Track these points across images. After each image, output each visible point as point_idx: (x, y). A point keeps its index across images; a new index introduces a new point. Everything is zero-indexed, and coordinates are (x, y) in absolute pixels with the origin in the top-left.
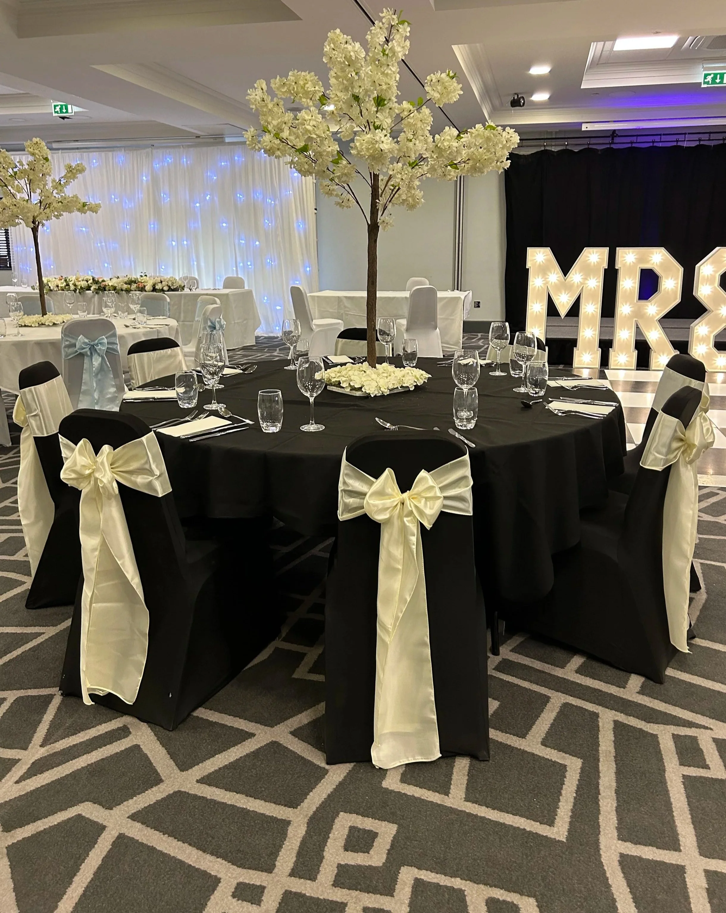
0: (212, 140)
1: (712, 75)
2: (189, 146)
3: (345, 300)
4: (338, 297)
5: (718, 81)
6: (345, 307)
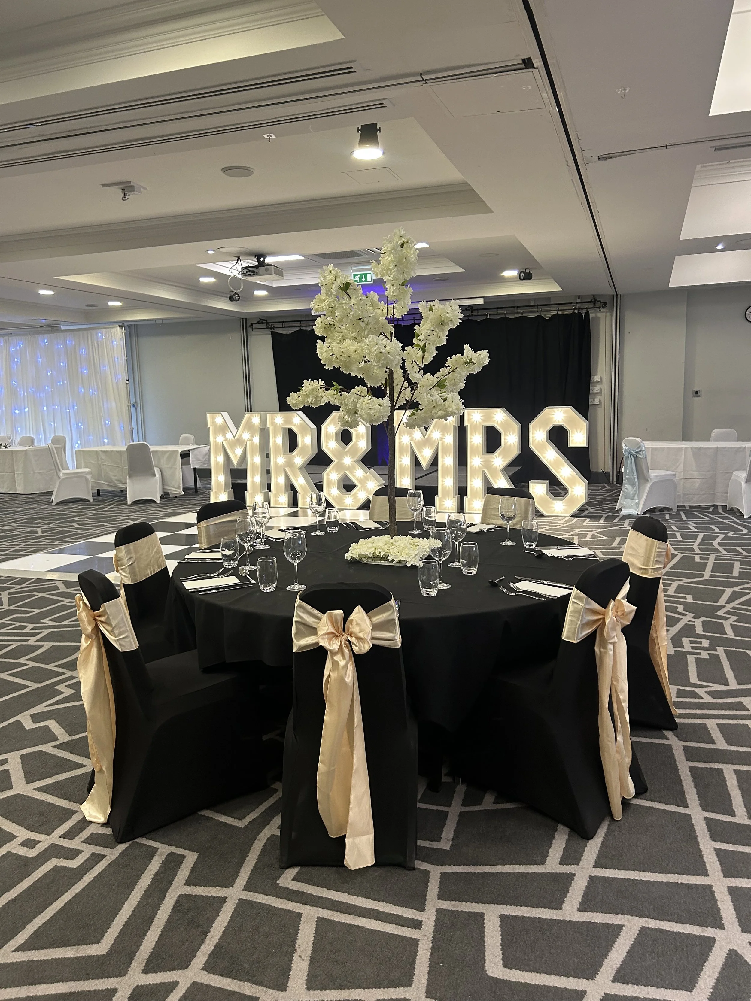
0: (50, 329)
1: (359, 276)
2: (34, 334)
3: (101, 453)
4: (97, 451)
5: (363, 279)
6: (102, 459)
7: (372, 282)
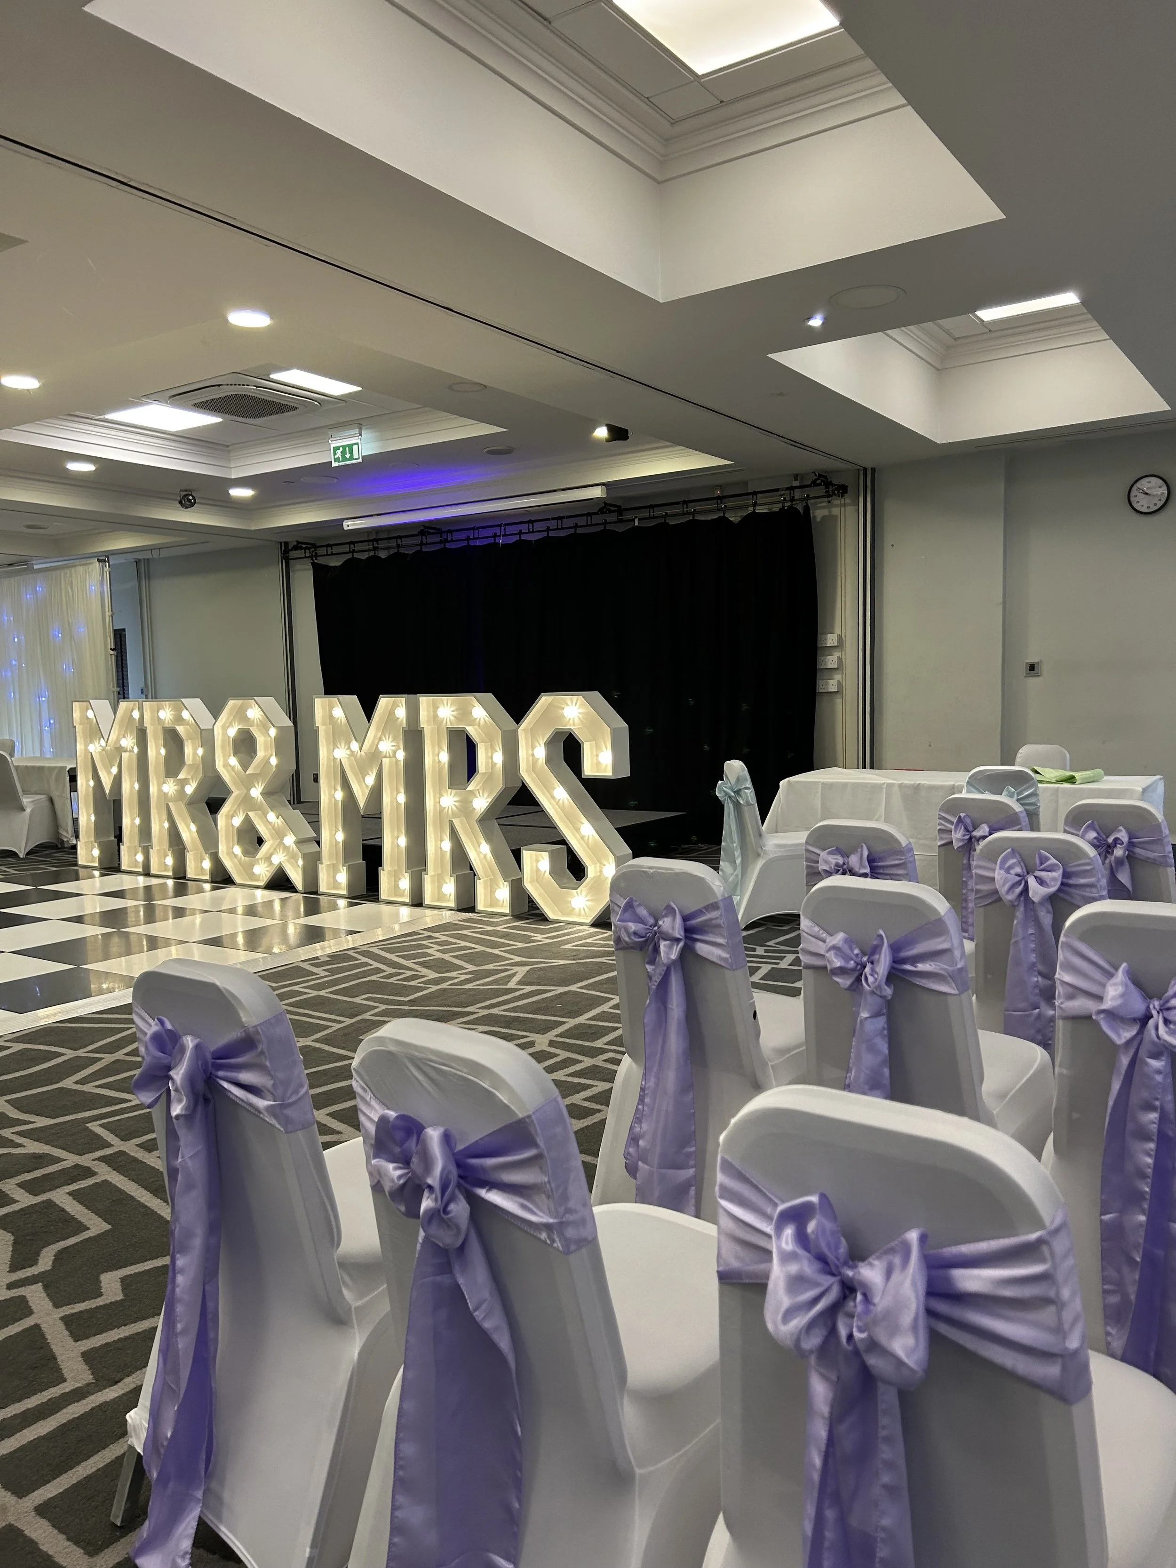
1: (341, 449)
5: (348, 456)
7: (360, 460)
